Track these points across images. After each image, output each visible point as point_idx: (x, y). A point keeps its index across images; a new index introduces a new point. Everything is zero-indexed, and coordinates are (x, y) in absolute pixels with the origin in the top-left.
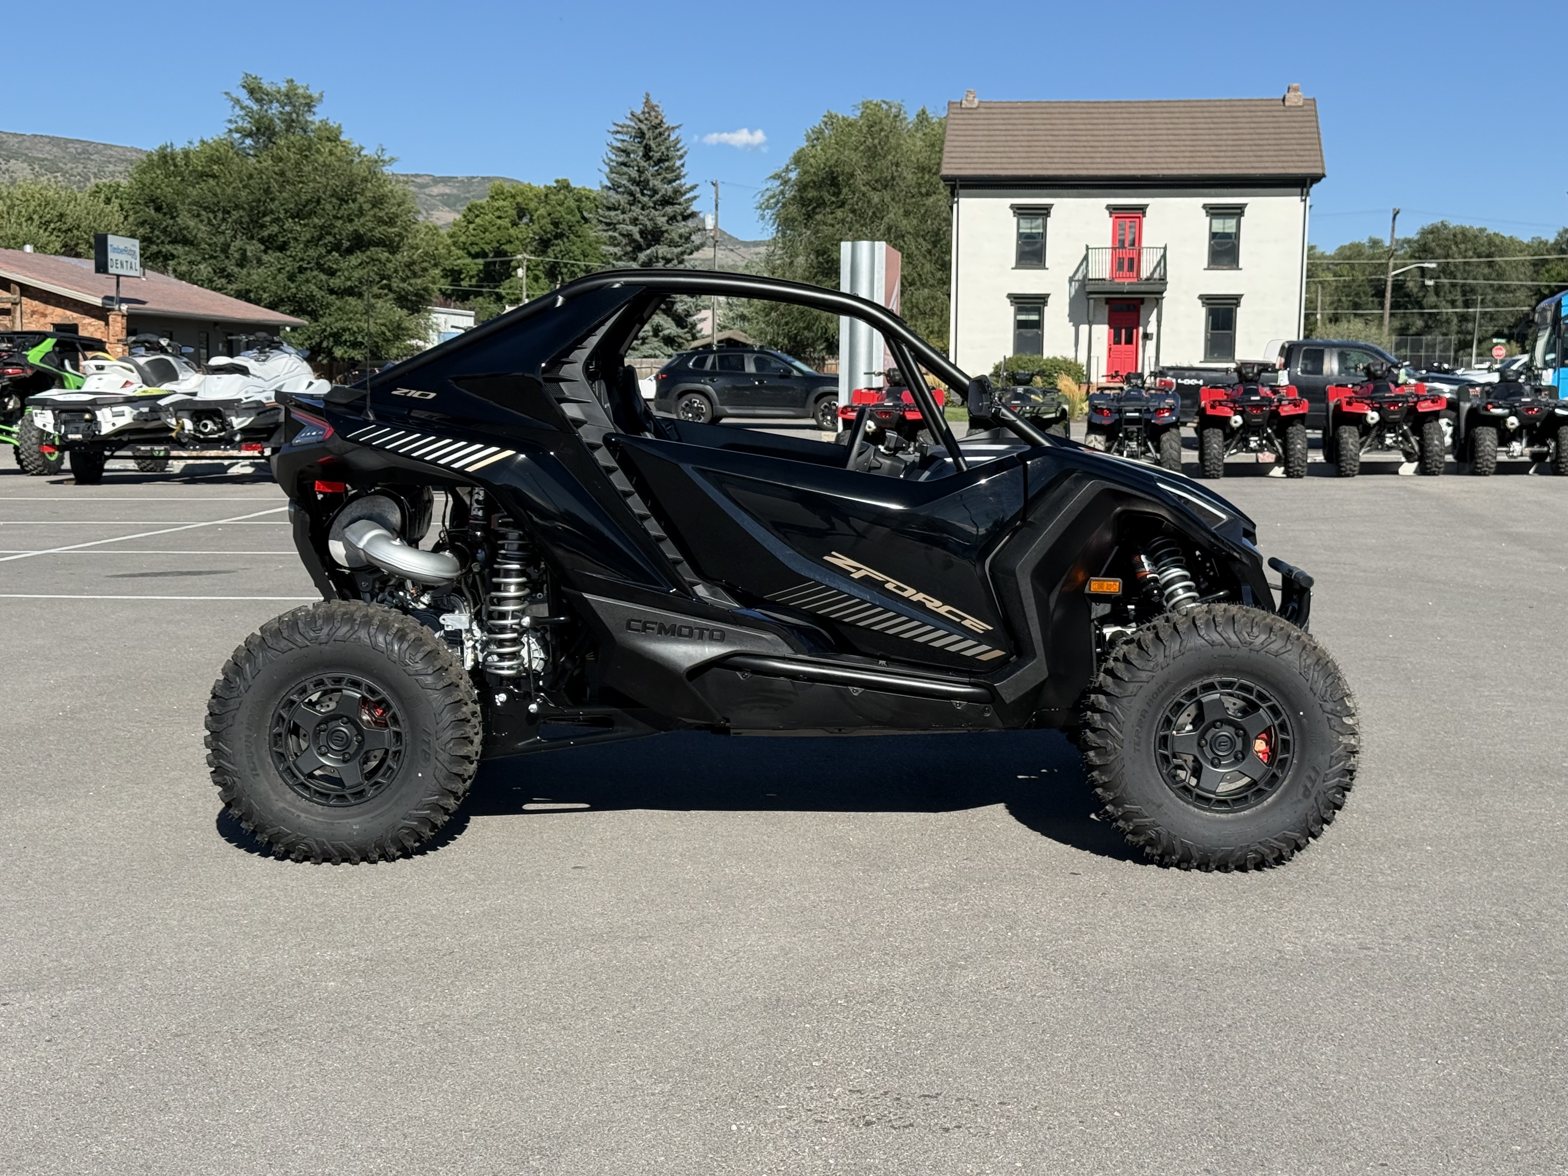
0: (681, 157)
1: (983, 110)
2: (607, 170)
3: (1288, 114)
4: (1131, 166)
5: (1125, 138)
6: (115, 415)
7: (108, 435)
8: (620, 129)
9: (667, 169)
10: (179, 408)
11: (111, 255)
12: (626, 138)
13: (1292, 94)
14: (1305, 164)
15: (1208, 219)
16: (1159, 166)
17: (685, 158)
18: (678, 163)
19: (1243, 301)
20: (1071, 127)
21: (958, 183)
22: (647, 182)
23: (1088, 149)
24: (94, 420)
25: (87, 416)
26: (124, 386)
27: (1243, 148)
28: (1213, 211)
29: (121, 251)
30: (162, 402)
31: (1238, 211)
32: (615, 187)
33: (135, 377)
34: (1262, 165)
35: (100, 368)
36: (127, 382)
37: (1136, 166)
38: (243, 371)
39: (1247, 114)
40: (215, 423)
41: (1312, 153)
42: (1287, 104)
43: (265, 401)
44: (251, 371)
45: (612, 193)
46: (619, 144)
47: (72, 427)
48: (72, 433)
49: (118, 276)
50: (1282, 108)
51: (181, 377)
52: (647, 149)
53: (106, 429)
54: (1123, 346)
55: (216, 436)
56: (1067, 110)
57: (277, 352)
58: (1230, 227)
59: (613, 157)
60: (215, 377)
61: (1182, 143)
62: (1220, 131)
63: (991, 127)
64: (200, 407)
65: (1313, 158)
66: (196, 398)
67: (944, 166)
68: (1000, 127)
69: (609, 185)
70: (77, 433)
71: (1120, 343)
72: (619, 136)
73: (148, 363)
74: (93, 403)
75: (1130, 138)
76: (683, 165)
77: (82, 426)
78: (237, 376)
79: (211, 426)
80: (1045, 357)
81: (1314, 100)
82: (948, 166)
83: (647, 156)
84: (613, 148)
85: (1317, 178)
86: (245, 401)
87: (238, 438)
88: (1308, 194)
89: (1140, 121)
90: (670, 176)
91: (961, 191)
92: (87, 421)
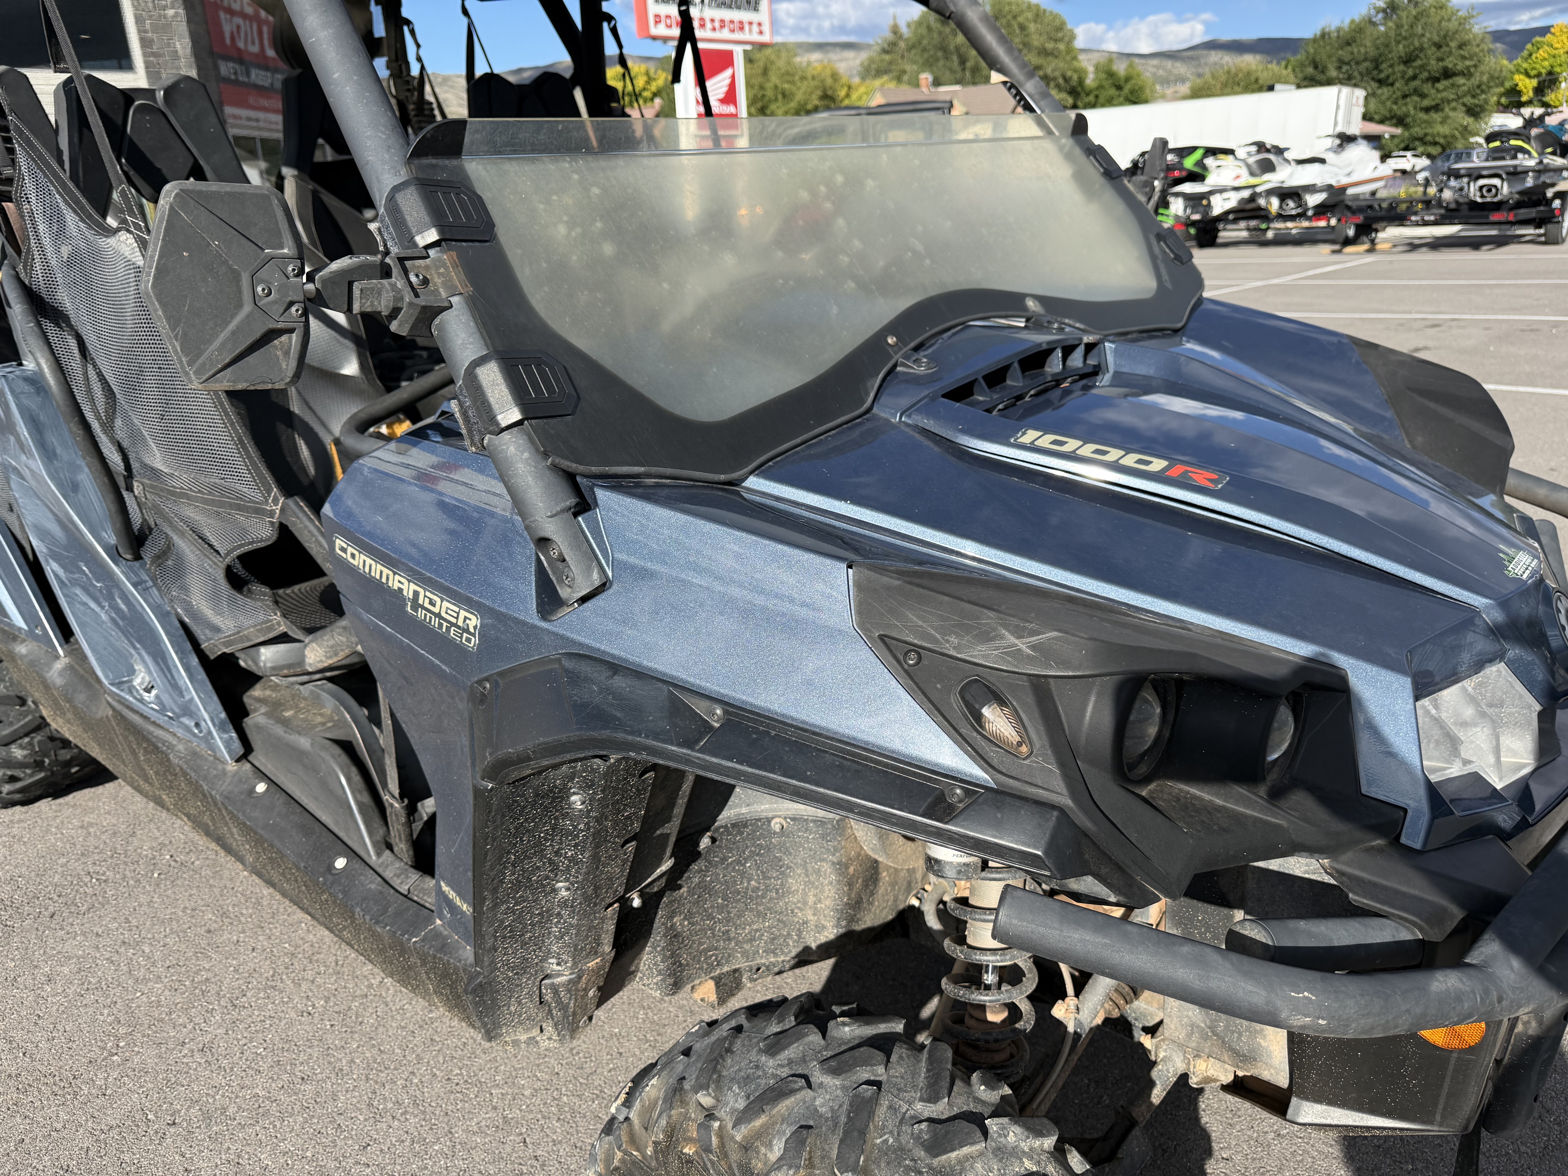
6: (1226, 200)
7: (1218, 215)
10: (1270, 192)
24: (1209, 204)
25: (1205, 202)
26: (1235, 178)
30: (1259, 190)
33: (1244, 172)
35: (1219, 167)
36: (1238, 176)
38: (1322, 161)
40: (1295, 203)
43: (1334, 183)
47: (1194, 210)
48: (1194, 214)
51: (1277, 169)
53: (1218, 210)
55: (1294, 212)
64: (1285, 191)
70: (1198, 214)
73: (1256, 162)
74: (1210, 192)
77: (1201, 209)
78: (1317, 166)
79: (1291, 204)
86: (1319, 185)
87: (1310, 213)
92: (1204, 205)
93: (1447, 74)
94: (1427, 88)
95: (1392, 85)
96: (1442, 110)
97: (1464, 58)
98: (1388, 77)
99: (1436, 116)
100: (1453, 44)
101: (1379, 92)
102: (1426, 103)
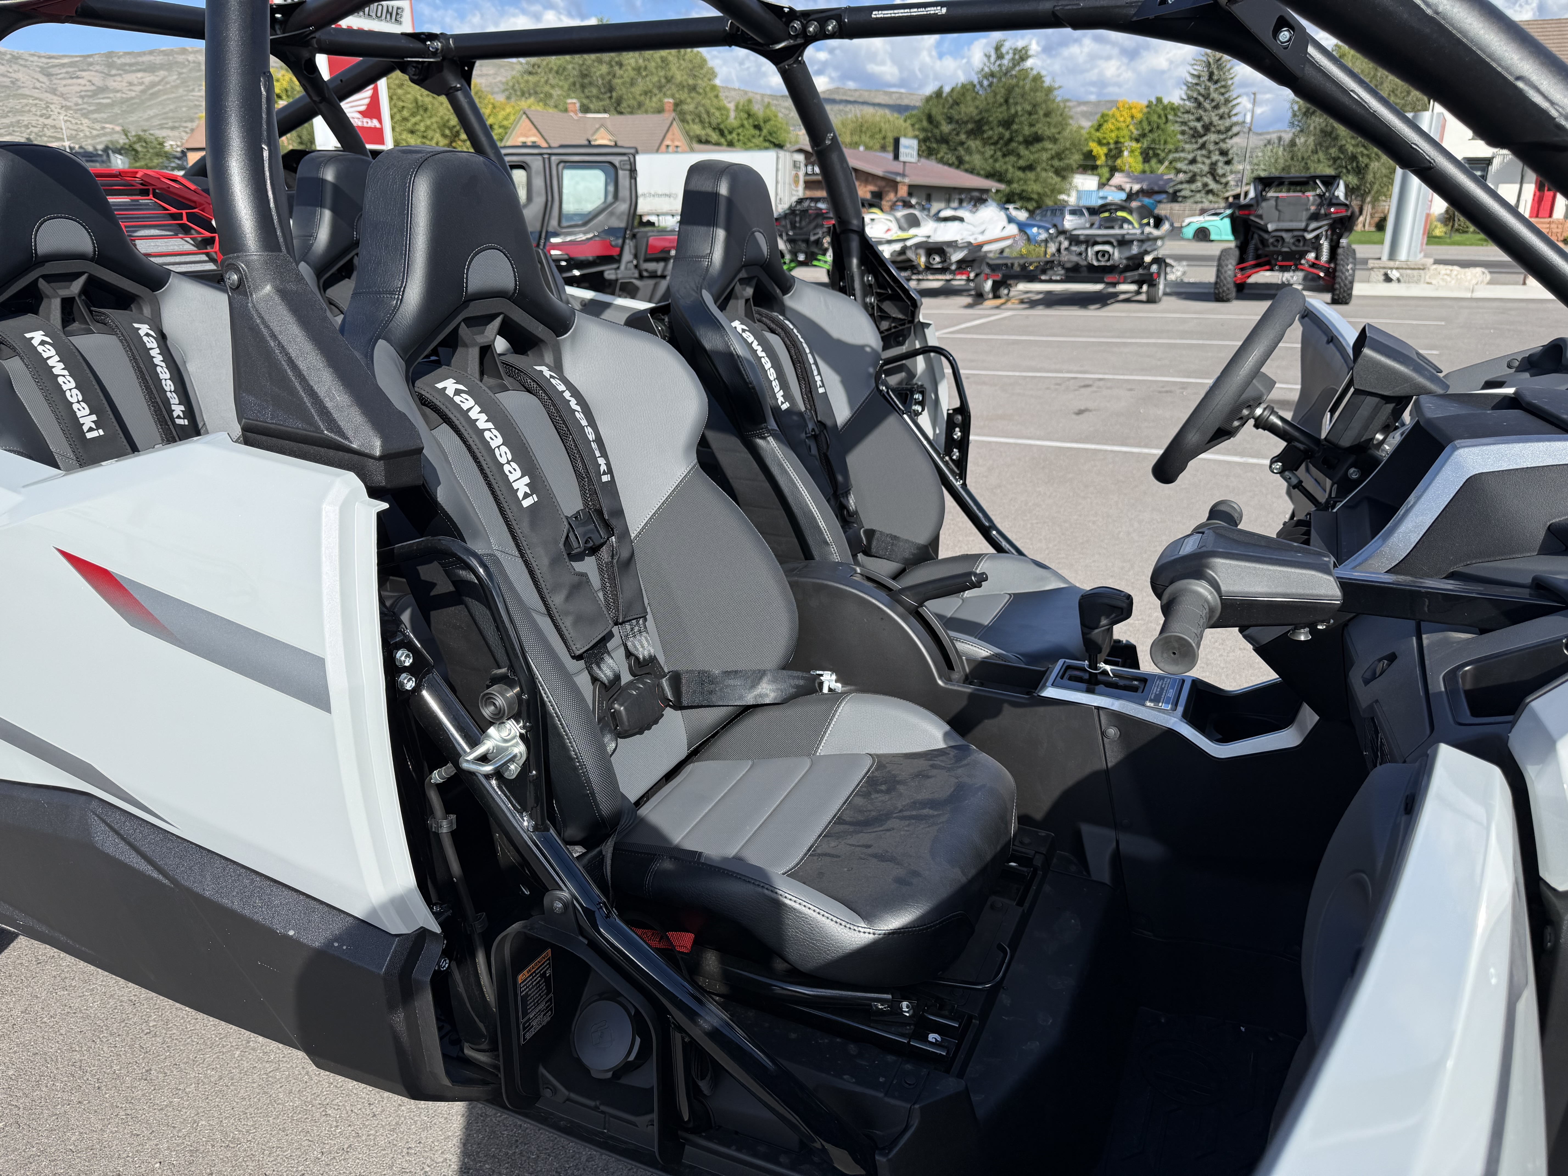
9: (1224, 87)
10: (918, 246)
11: (902, 150)
12: (1199, 68)
22: (1209, 94)
26: (886, 232)
29: (906, 147)
30: (909, 243)
32: (1189, 98)
33: (894, 226)
35: (873, 219)
36: (888, 229)
38: (961, 220)
43: (973, 241)
44: (966, 220)
45: (1187, 103)
46: (1195, 73)
49: (904, 163)
51: (922, 224)
52: (1211, 74)
54: (1546, 192)
57: (983, 206)
60: (943, 224)
64: (931, 246)
66: (930, 240)
69: (1186, 98)
71: (1544, 190)
72: (1196, 67)
73: (903, 216)
78: (956, 224)
79: (938, 259)
83: (1210, 78)
86: (960, 241)
87: (953, 267)
90: (1223, 90)
93: (1038, 138)
95: (993, 144)
96: (1035, 170)
97: (1050, 125)
101: (983, 149)
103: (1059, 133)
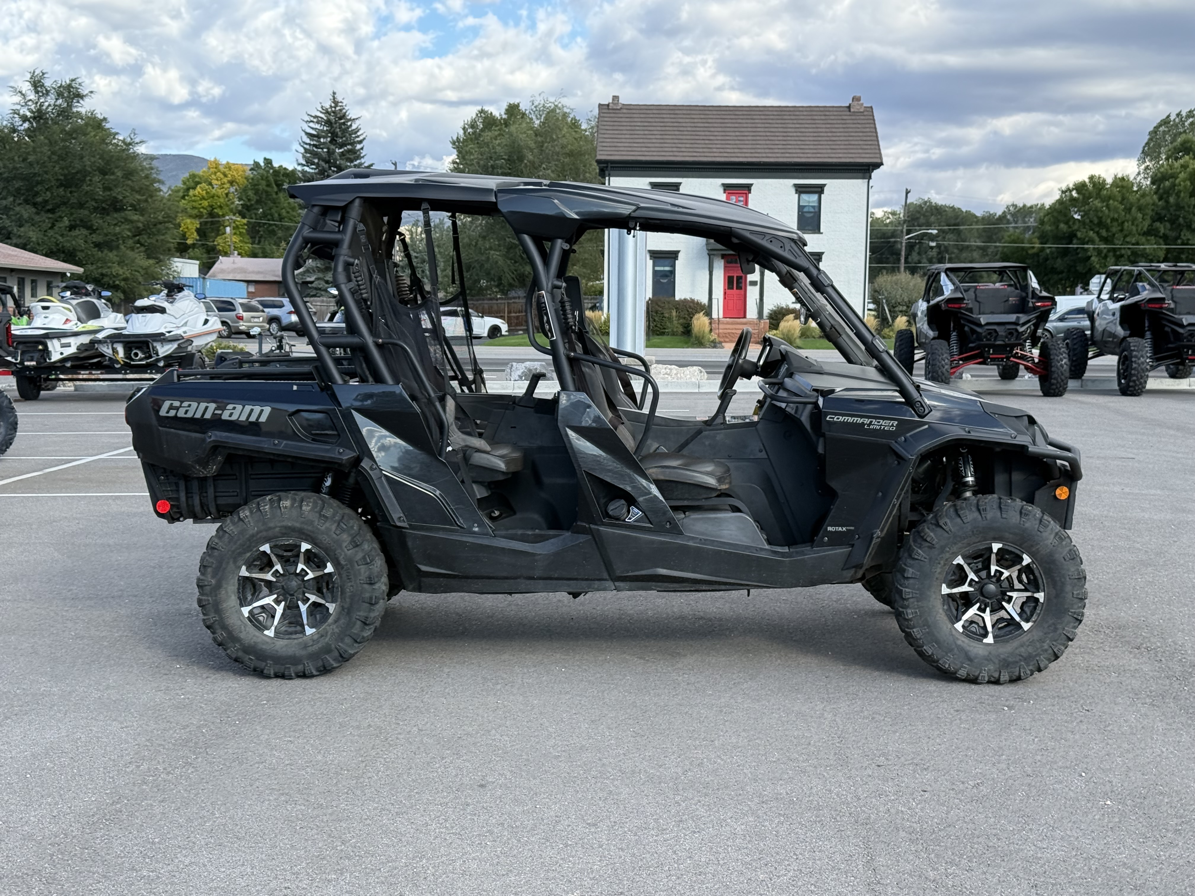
0: (360, 142)
1: (625, 111)
2: (302, 151)
3: (853, 117)
4: (739, 155)
5: (733, 134)
6: (63, 346)
7: (55, 362)
8: (312, 119)
9: (349, 151)
10: (110, 339)
12: (318, 126)
13: (856, 103)
14: (868, 156)
15: (797, 195)
16: (760, 155)
17: (364, 143)
18: (358, 147)
19: (824, 257)
20: (693, 125)
21: (610, 165)
22: (335, 161)
23: (707, 142)
24: (46, 350)
25: (40, 347)
26: (65, 323)
27: (821, 143)
28: (800, 190)
30: (97, 336)
31: (819, 190)
32: (308, 162)
33: (73, 316)
34: (837, 155)
35: (46, 308)
36: (67, 320)
37: (743, 155)
38: (163, 311)
39: (823, 117)
40: (144, 353)
41: (873, 147)
42: (852, 110)
43: (183, 334)
44: (167, 311)
45: (306, 169)
46: (314, 132)
47: (27, 356)
48: (28, 361)
50: (848, 113)
51: (102, 315)
52: (334, 135)
53: (55, 357)
54: (735, 291)
55: (144, 363)
56: (689, 112)
57: (181, 295)
58: (813, 202)
59: (308, 141)
60: (140, 315)
61: (776, 138)
62: (803, 130)
63: (632, 124)
64: (129, 339)
65: (873, 151)
66: (126, 332)
67: (598, 153)
68: (639, 124)
69: (304, 163)
70: (32, 360)
71: (733, 288)
72: (312, 125)
73: (78, 304)
74: (47, 336)
75: (738, 134)
76: (362, 149)
77: (36, 355)
78: (158, 315)
79: (141, 355)
80: (677, 298)
81: (871, 107)
82: (601, 153)
83: (334, 141)
84: (308, 134)
85: (878, 165)
86: (167, 335)
87: (161, 364)
88: (870, 178)
89: (744, 121)
90: (352, 157)
91: (612, 172)
92: (40, 350)
93: (116, 206)
94: (97, 221)
95: (52, 211)
96: (118, 247)
97: (133, 189)
98: (46, 202)
99: (112, 255)
100: (119, 174)
101: (37, 218)
102: (95, 238)
103: (146, 201)
